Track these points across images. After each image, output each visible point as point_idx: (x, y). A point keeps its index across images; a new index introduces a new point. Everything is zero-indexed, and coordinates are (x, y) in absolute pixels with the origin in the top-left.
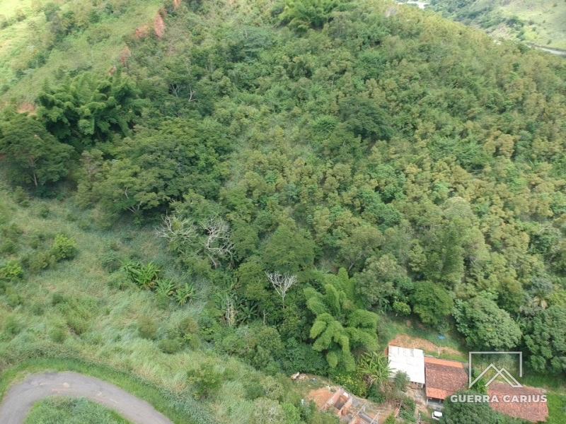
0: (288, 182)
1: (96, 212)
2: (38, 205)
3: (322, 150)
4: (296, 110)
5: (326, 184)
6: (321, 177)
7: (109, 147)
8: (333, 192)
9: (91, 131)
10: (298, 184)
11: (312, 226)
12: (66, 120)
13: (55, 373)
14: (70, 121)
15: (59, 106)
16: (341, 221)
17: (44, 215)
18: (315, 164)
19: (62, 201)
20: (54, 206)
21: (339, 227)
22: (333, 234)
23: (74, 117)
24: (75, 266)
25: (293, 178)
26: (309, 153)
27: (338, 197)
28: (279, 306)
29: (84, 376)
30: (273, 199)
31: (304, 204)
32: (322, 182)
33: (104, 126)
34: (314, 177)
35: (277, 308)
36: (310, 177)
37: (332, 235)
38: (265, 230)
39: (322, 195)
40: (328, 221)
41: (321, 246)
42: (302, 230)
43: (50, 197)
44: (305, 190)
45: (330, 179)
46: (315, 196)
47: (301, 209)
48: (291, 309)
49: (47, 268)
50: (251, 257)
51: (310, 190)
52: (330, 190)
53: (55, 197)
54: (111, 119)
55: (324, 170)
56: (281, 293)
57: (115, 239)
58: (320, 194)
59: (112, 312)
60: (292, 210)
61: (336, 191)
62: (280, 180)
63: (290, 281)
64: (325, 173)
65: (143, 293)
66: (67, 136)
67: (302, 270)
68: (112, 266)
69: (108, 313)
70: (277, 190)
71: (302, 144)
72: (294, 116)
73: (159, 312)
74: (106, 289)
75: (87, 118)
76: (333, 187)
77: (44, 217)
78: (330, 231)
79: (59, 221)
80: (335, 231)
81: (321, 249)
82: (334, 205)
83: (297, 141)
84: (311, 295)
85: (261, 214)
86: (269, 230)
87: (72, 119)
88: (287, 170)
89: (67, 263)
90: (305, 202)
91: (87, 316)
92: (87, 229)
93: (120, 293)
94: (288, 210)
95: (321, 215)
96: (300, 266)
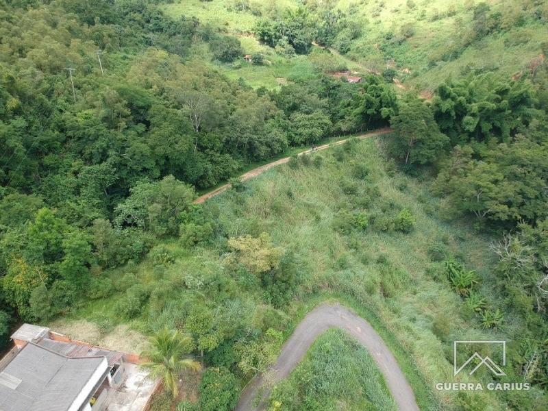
1: (443, 203)
2: (401, 178)
7: (482, 148)
9: (472, 128)
12: (453, 113)
14: (457, 115)
15: (453, 99)
17: (402, 188)
19: (420, 182)
20: (412, 184)
23: (462, 112)
24: (406, 241)
29: (374, 331)
33: (486, 127)
43: (412, 176)
49: (385, 231)
53: (416, 176)
54: (496, 122)
57: (450, 233)
59: (418, 295)
65: (452, 294)
66: (448, 127)
68: (436, 256)
69: (415, 293)
73: (458, 320)
74: (423, 273)
75: (473, 115)
77: (401, 189)
79: (411, 197)
87: (460, 113)
89: (401, 234)
91: (398, 286)
92: (429, 214)
93: (432, 283)
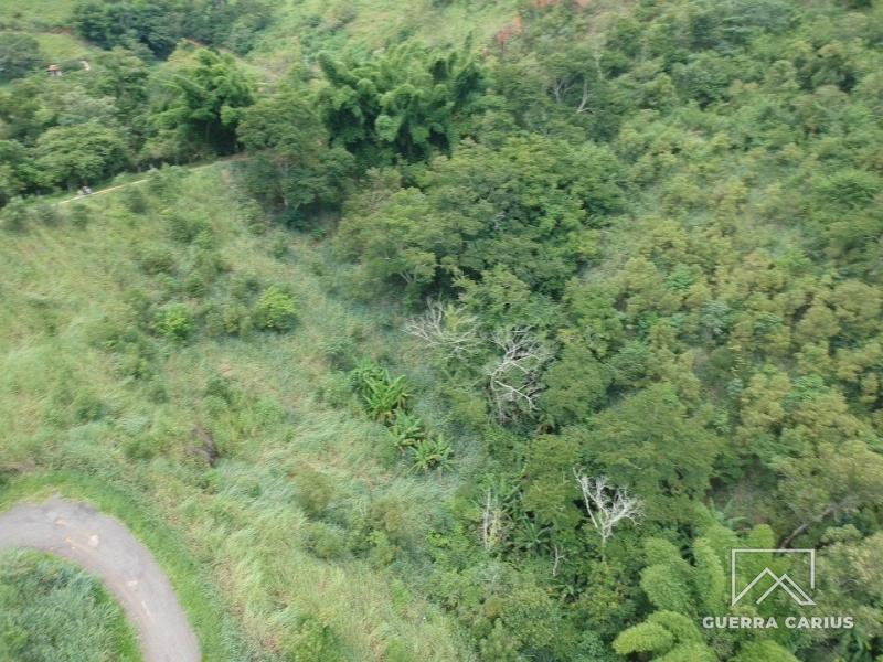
0: (715, 297)
1: (359, 271)
2: (278, 235)
3: (823, 245)
4: (791, 150)
5: (805, 322)
6: (799, 302)
7: (419, 171)
8: (817, 343)
9: (390, 135)
10: (736, 305)
11: (738, 406)
12: (357, 111)
13: (92, 511)
14: (365, 113)
15: (353, 84)
16: (811, 414)
17: (281, 253)
18: (797, 271)
19: (317, 240)
20: (300, 245)
21: (802, 428)
22: (782, 438)
23: (374, 110)
24: (285, 345)
25: (729, 292)
26: (789, 246)
27: (827, 360)
28: (589, 551)
30: (664, 325)
31: (733, 352)
32: (799, 313)
33: (420, 134)
34: (781, 298)
35: (587, 554)
36: (771, 298)
37: (777, 440)
38: (629, 383)
39: (787, 344)
40: (776, 406)
41: (742, 457)
42: (708, 407)
43: (300, 229)
44: (745, 322)
45: (818, 311)
46: (767, 341)
47: (723, 360)
48: (607, 570)
49: (235, 334)
50: (572, 428)
51: (759, 324)
52: (811, 337)
53: (309, 230)
54: (435, 124)
55: (812, 288)
56: (600, 526)
57: (364, 321)
58: (781, 338)
59: (297, 440)
60: (706, 358)
61: (826, 343)
62: (700, 288)
63: (625, 509)
64: (810, 296)
65: (367, 425)
66: (358, 140)
67: (669, 494)
68: (339, 361)
69: (288, 439)
70: (684, 308)
71: (782, 223)
72: (784, 162)
73: (376, 469)
74: (310, 399)
75: (391, 113)
76: (819, 332)
77: (278, 256)
78: (776, 429)
79: (297, 268)
80: (786, 432)
81: (740, 463)
82: (810, 373)
83: (770, 215)
84: (662, 559)
85: (632, 347)
86: (636, 384)
87: (371, 112)
88: (721, 270)
89: (273, 337)
90: (737, 348)
91: (249, 432)
92: (333, 293)
93: (330, 413)
94: (690, 354)
95: (769, 388)
96: (665, 484)
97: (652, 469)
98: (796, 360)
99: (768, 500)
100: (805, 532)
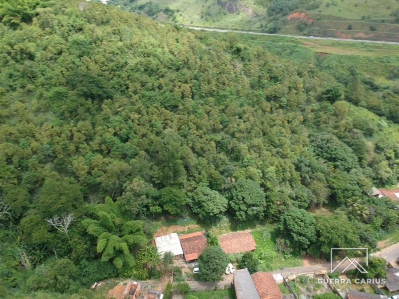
0: (42, 144)
3: (63, 114)
4: (30, 86)
5: (75, 139)
6: (70, 134)
8: (83, 144)
10: (51, 144)
11: (73, 174)
16: (96, 163)
18: (61, 125)
21: (96, 168)
22: (93, 174)
25: (46, 141)
26: (52, 118)
27: (88, 147)
28: (65, 241)
30: (34, 160)
31: (62, 158)
32: (71, 138)
34: (63, 135)
35: (64, 243)
36: (60, 137)
37: (92, 176)
38: (34, 187)
39: (74, 148)
40: (85, 166)
41: (86, 186)
42: (66, 178)
44: (58, 148)
45: (76, 134)
46: (69, 150)
47: (60, 162)
48: (76, 240)
50: (28, 212)
51: (63, 146)
52: (79, 143)
55: (70, 129)
56: (63, 230)
58: (72, 147)
60: (53, 165)
61: (85, 143)
62: (34, 144)
63: (69, 220)
64: (71, 131)
67: (76, 208)
70: (35, 153)
71: (44, 112)
72: (29, 91)
76: (81, 140)
78: (89, 173)
80: (93, 172)
81: (87, 188)
82: (87, 153)
83: (38, 110)
84: (89, 224)
85: (25, 175)
86: (37, 186)
88: (37, 135)
90: (62, 156)
94: (48, 166)
95: (79, 163)
96: (73, 206)
97: (69, 204)
98: (80, 151)
99: (100, 193)
100: (115, 193)
